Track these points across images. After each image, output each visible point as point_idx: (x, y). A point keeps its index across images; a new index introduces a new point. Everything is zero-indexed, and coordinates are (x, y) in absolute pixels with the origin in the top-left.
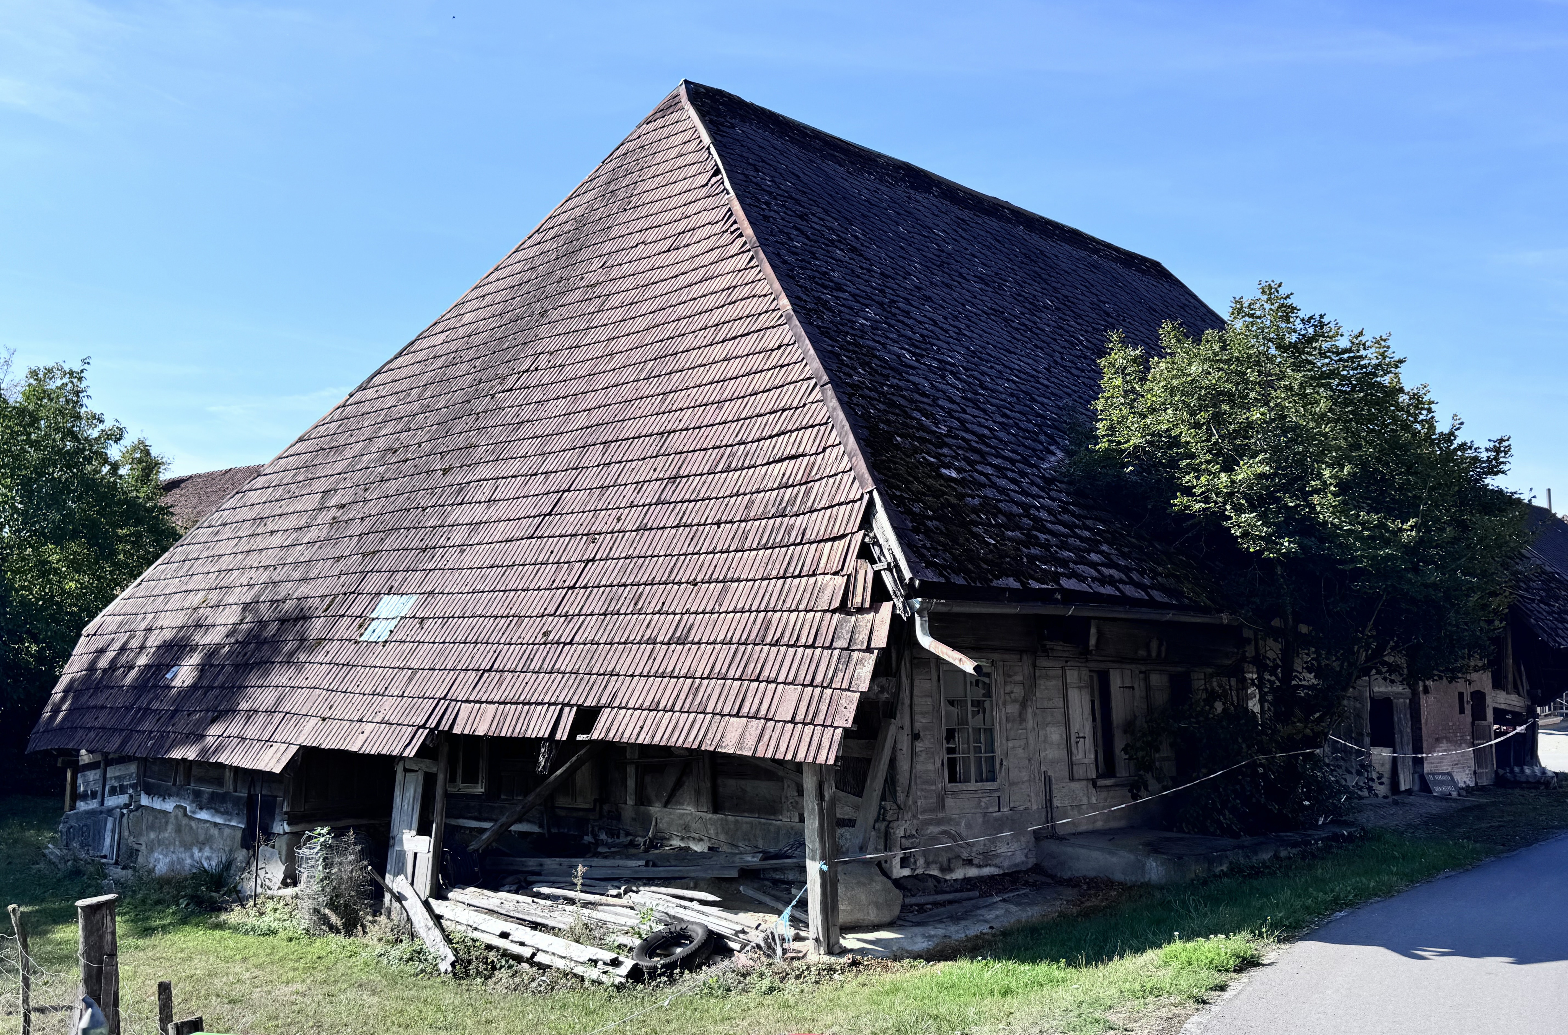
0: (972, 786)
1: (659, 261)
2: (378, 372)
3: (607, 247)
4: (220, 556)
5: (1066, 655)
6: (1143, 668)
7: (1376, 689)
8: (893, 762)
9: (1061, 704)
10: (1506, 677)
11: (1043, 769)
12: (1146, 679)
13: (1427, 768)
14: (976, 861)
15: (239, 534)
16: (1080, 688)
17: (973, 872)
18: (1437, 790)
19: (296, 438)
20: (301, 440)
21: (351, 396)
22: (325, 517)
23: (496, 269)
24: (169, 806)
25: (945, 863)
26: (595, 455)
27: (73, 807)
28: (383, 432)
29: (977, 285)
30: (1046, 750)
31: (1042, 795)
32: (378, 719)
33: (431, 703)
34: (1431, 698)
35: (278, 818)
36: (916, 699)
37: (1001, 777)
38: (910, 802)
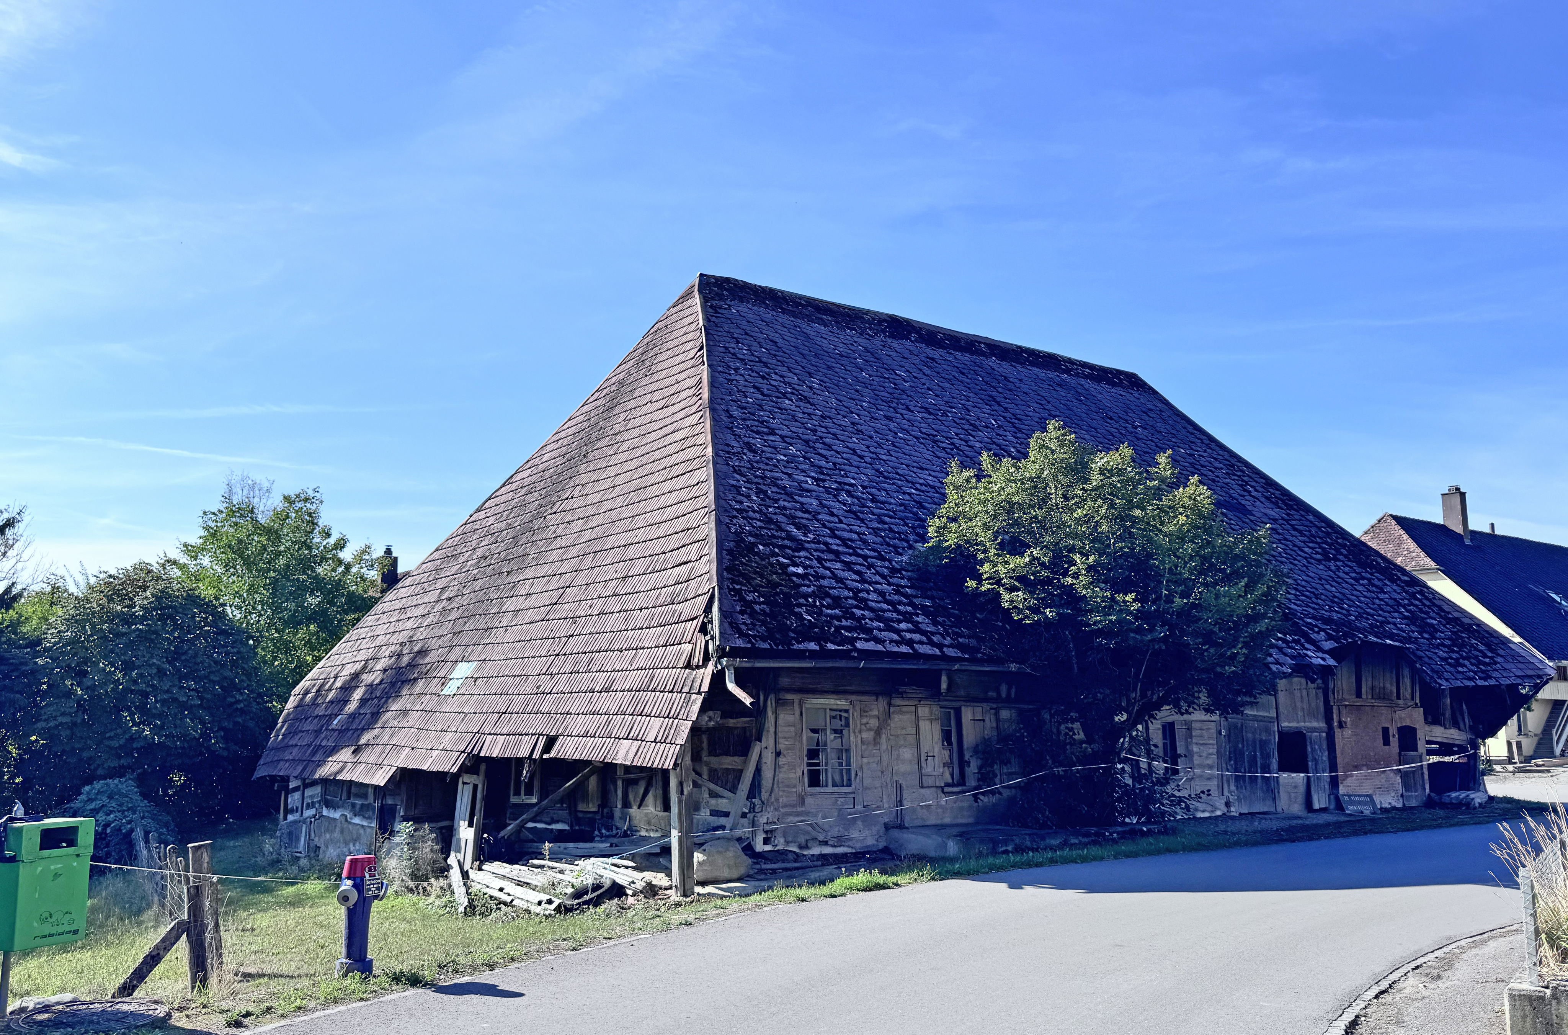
0: (830, 789)
1: (654, 416)
2: (489, 499)
3: (632, 404)
4: (378, 636)
5: (920, 696)
6: (994, 706)
7: (1285, 724)
8: (758, 770)
9: (914, 731)
10: (1444, 714)
11: (895, 778)
12: (997, 715)
13: (1342, 790)
14: (830, 843)
15: (391, 620)
16: (931, 720)
17: (828, 850)
18: (1351, 809)
19: (434, 549)
20: (437, 550)
21: (471, 516)
22: (439, 607)
23: (569, 420)
24: (336, 815)
25: (803, 843)
26: (588, 561)
27: (285, 819)
28: (482, 544)
29: (920, 415)
30: (898, 765)
31: (894, 797)
32: (441, 748)
33: (470, 735)
34: (1348, 732)
35: (397, 820)
36: (780, 729)
37: (855, 784)
38: (773, 800)
